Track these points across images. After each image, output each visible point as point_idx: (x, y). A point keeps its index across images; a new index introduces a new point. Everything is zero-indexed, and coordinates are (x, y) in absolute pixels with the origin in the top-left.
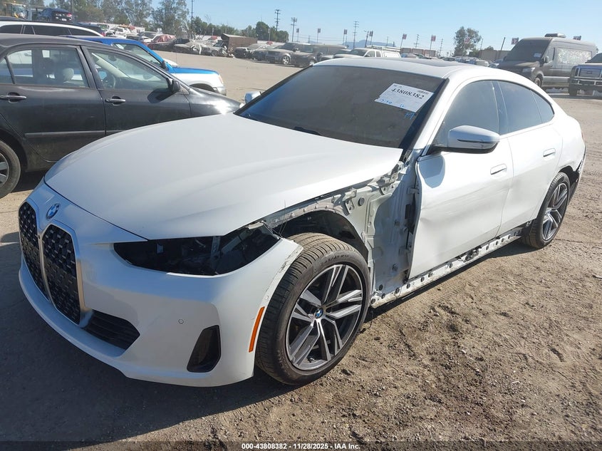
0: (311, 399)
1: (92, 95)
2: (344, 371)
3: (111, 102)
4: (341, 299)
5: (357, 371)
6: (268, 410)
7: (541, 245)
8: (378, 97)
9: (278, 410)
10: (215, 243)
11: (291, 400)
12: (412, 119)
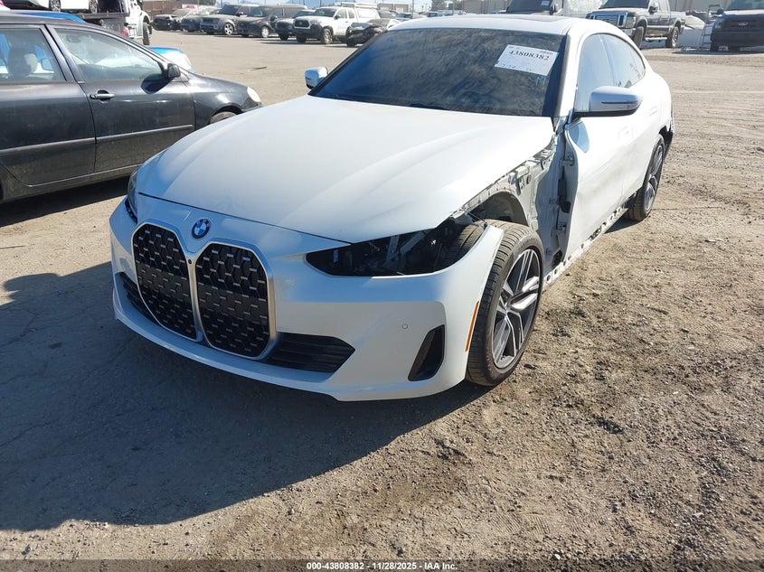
0: (513, 396)
1: (71, 92)
2: (527, 366)
3: (97, 98)
4: (525, 289)
5: (539, 363)
6: (479, 413)
7: (643, 216)
8: (496, 62)
9: (489, 411)
10: (394, 244)
11: (494, 401)
12: (545, 83)
